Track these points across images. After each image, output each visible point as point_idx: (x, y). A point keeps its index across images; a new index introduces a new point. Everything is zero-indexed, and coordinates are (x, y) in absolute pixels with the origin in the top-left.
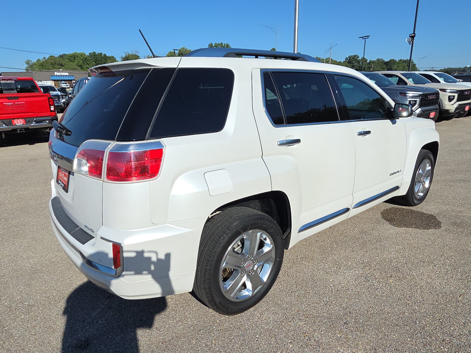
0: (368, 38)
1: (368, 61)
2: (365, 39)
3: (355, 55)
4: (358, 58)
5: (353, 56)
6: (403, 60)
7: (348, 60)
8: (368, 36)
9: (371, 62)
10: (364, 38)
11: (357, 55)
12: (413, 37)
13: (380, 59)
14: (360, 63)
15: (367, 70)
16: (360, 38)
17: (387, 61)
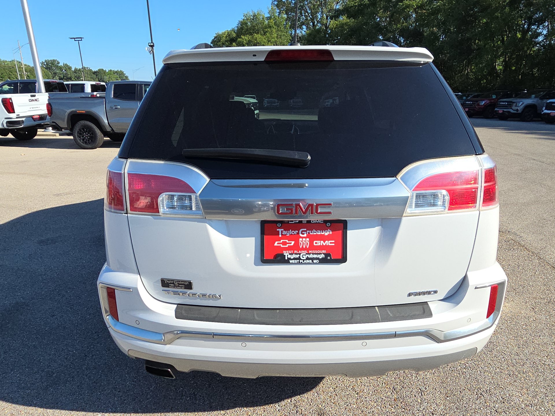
0: (81, 40)
1: (73, 69)
2: (78, 41)
3: (53, 60)
4: (59, 64)
5: (51, 60)
6: (114, 71)
7: (45, 65)
8: (81, 38)
9: (77, 70)
10: (76, 39)
11: (56, 60)
12: (152, 46)
13: (86, 67)
14: (63, 70)
15: (74, 80)
16: (71, 38)
17: (95, 71)
